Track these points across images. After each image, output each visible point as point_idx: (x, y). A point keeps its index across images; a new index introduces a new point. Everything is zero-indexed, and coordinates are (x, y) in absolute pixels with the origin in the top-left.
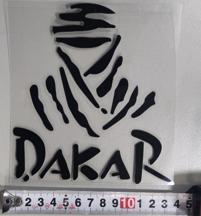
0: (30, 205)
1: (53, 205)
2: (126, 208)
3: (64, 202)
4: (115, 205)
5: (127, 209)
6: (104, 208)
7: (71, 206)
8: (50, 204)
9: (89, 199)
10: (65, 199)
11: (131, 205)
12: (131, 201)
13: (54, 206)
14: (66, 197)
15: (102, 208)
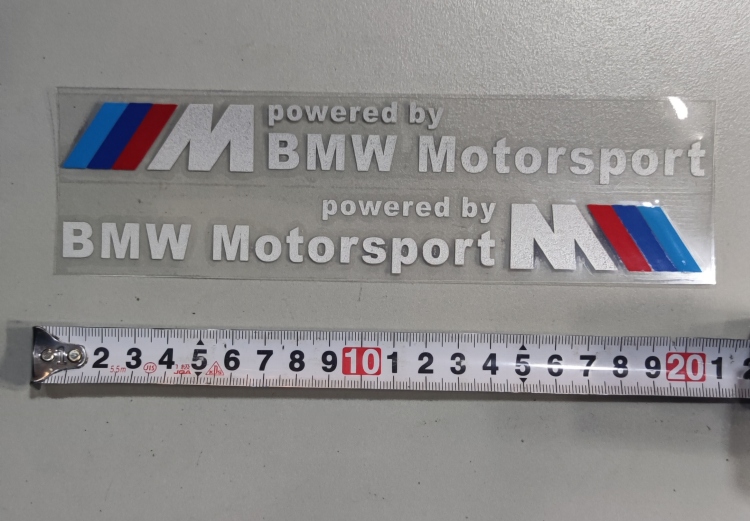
0: (106, 366)
1: (165, 366)
2: (357, 373)
3: (194, 360)
4: (329, 367)
5: (359, 376)
6: (299, 373)
7: (213, 369)
8: (157, 362)
9: (260, 352)
10: (197, 352)
11: (371, 366)
12: (371, 357)
13: (169, 367)
14: (200, 347)
15: (295, 373)
